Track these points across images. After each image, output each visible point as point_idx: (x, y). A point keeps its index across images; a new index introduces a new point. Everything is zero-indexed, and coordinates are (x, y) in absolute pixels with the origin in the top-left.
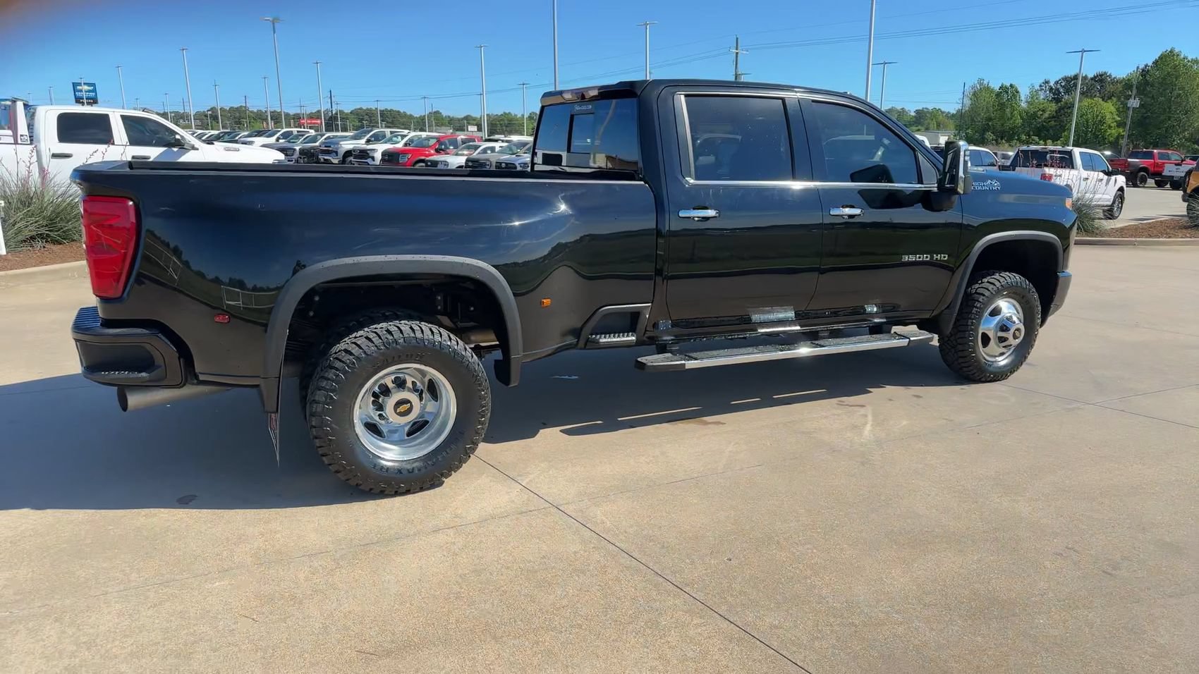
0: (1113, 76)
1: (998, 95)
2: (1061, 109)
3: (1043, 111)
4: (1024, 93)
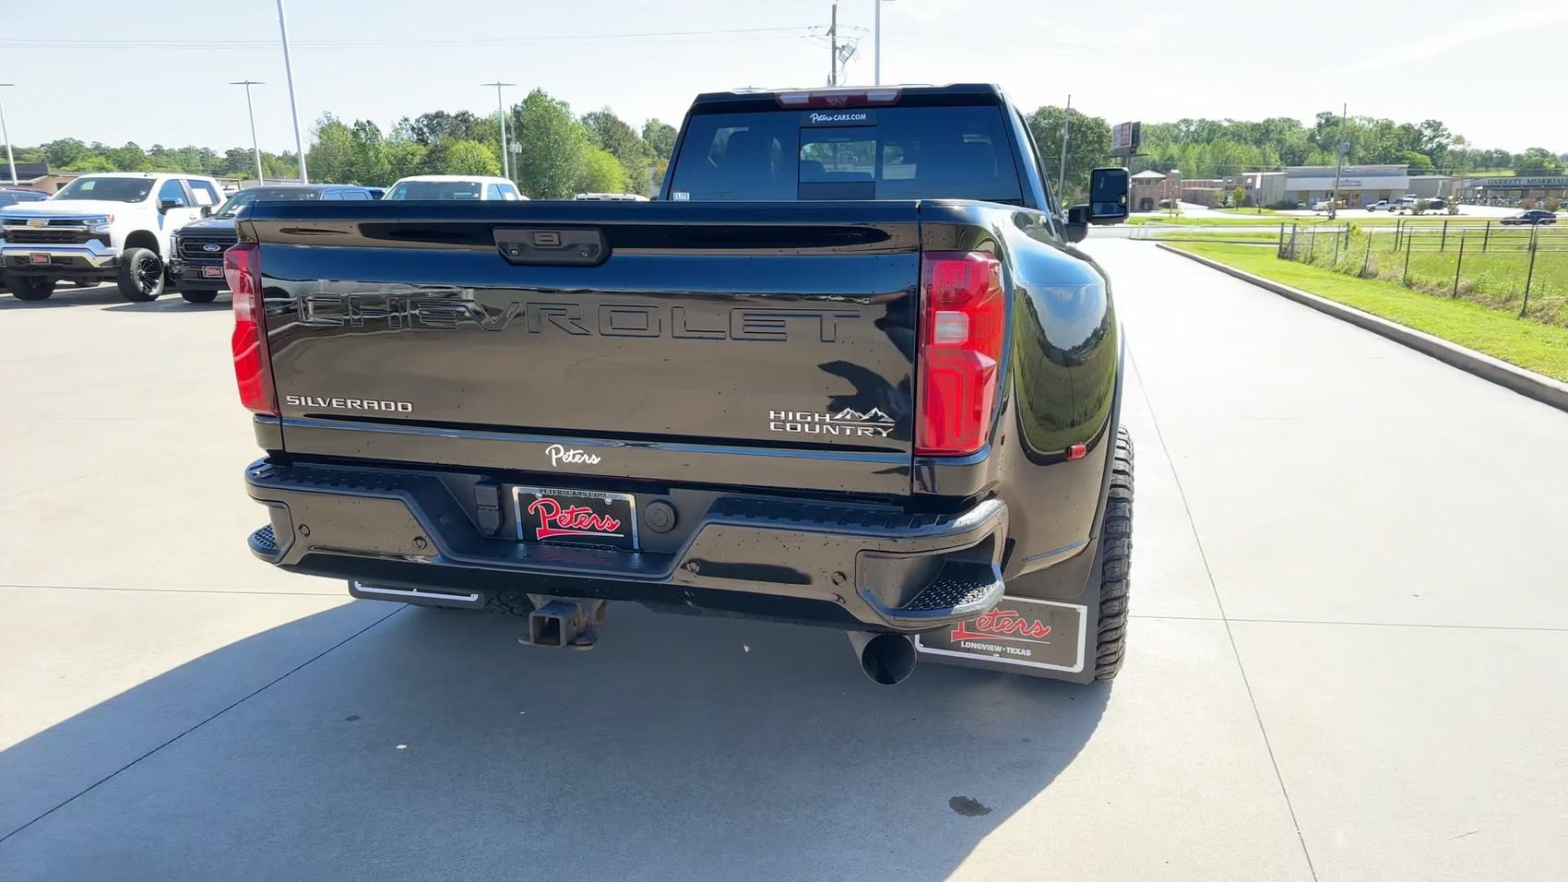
0: (476, 117)
1: (355, 134)
2: (432, 152)
3: (412, 154)
4: (386, 132)
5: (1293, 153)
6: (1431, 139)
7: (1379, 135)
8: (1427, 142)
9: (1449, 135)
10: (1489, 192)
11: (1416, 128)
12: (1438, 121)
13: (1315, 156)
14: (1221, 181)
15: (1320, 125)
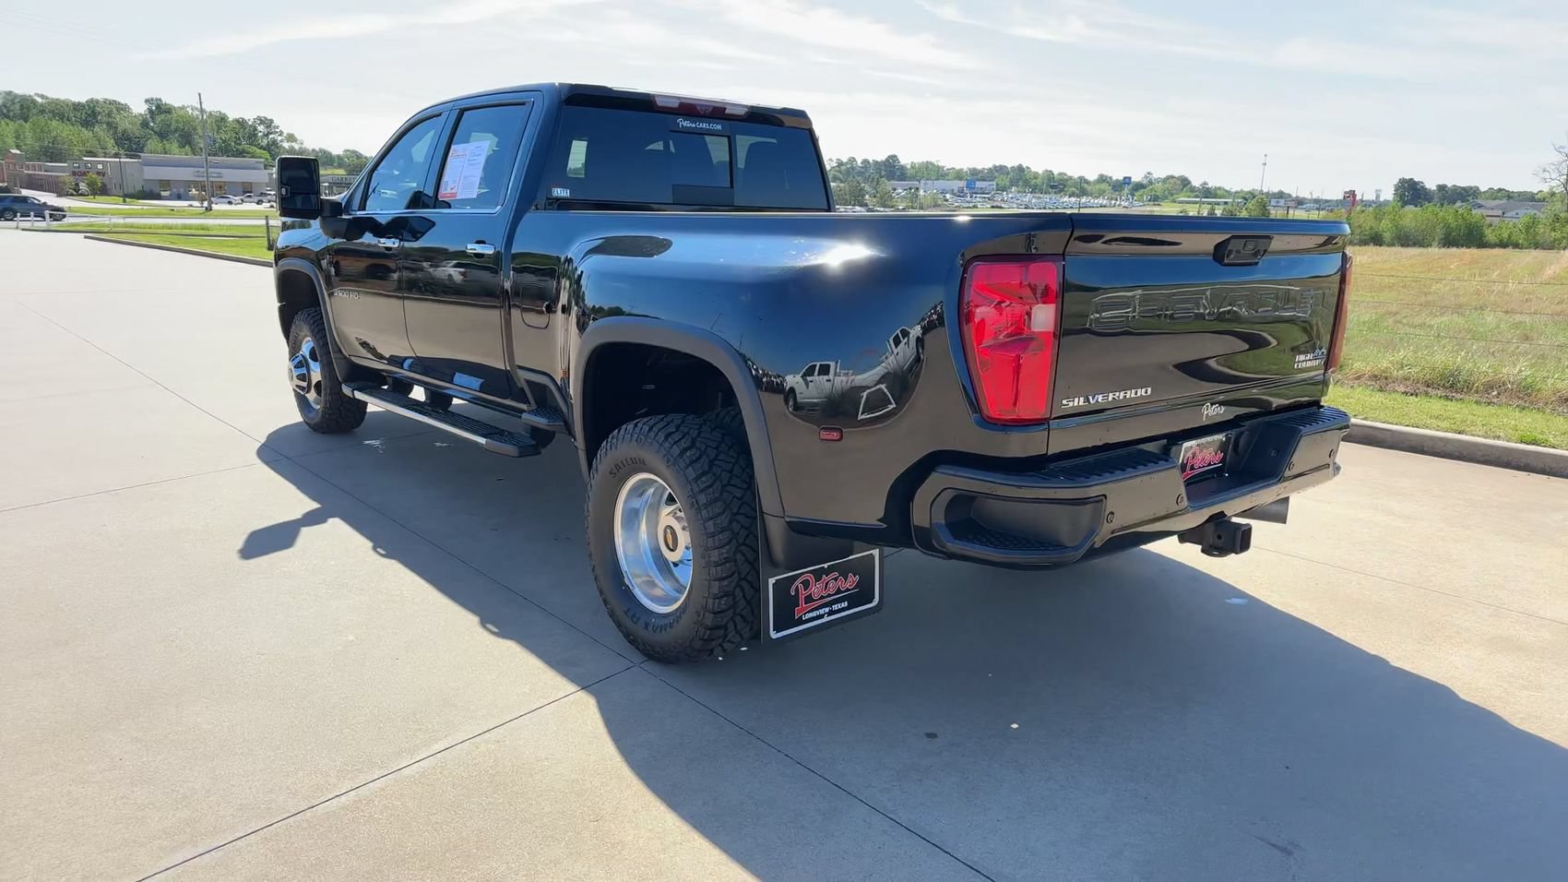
5: (129, 139)
6: (267, 135)
7: (216, 128)
8: (262, 137)
9: (281, 133)
10: (335, 188)
11: (250, 123)
12: (269, 118)
13: (153, 143)
14: (66, 165)
15: (150, 111)
